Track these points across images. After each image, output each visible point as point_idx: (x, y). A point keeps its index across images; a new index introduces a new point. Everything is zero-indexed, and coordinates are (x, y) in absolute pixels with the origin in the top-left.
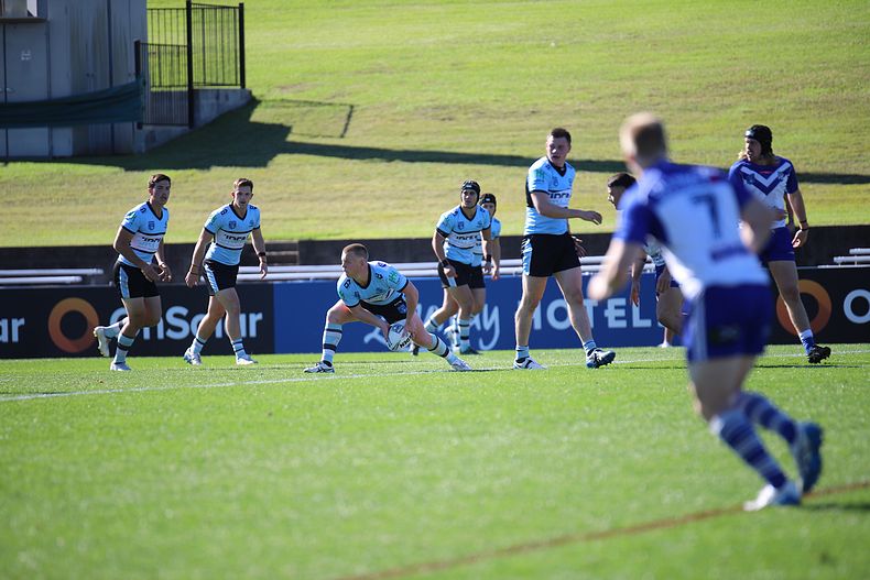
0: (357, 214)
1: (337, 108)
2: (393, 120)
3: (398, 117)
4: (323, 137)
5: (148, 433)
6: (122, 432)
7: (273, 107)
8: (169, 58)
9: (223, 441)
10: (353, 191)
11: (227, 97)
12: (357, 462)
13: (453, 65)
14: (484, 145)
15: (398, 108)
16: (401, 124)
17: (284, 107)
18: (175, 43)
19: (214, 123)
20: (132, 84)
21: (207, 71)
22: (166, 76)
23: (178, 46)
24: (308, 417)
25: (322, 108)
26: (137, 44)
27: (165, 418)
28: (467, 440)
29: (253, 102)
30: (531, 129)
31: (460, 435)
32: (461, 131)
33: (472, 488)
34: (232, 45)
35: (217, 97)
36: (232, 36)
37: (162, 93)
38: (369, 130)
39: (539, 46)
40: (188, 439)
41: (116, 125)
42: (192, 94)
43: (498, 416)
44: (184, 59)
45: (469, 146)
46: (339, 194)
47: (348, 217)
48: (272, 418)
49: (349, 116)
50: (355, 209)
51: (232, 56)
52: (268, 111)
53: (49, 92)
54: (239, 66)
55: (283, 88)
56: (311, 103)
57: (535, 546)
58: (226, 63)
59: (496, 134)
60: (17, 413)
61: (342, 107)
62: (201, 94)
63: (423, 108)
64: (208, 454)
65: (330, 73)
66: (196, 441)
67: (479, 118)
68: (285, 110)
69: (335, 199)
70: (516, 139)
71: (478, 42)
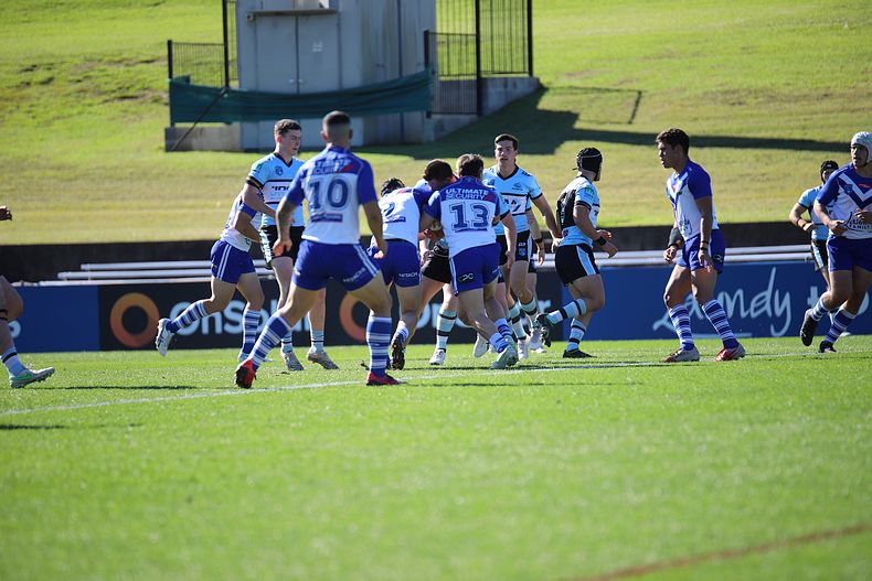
0: (645, 200)
1: (625, 95)
2: (681, 105)
3: (687, 102)
4: (612, 123)
5: (438, 420)
6: (412, 419)
7: (561, 94)
8: (457, 47)
9: (512, 428)
10: (641, 177)
11: (515, 85)
12: (646, 450)
13: (743, 48)
14: (775, 129)
15: (687, 93)
16: (690, 109)
17: (572, 94)
18: (463, 32)
19: (501, 111)
20: (421, 73)
21: (496, 59)
22: (454, 65)
23: (467, 35)
24: (596, 405)
25: (610, 94)
26: (426, 34)
27: (455, 405)
28: (757, 427)
29: (541, 90)
30: (823, 113)
31: (751, 423)
32: (752, 115)
33: (762, 476)
34: (520, 33)
35: (505, 86)
36: (520, 24)
37: (451, 82)
38: (657, 116)
39: (831, 28)
40: (478, 426)
41: (405, 114)
42: (480, 83)
43: (790, 403)
44: (472, 48)
45: (760, 130)
46: (627, 180)
47: (636, 204)
48: (560, 407)
49: (637, 102)
50: (643, 195)
51: (521, 43)
52: (556, 98)
53: (340, 83)
54: (527, 53)
55: (570, 75)
56: (599, 90)
57: (828, 535)
58: (514, 52)
59: (787, 118)
60: (309, 400)
61: (631, 94)
62: (489, 83)
63: (712, 93)
64: (497, 441)
65: (619, 59)
66: (485, 429)
67: (769, 102)
68: (571, 98)
69: (622, 186)
70: (808, 122)
71: (769, 25)
